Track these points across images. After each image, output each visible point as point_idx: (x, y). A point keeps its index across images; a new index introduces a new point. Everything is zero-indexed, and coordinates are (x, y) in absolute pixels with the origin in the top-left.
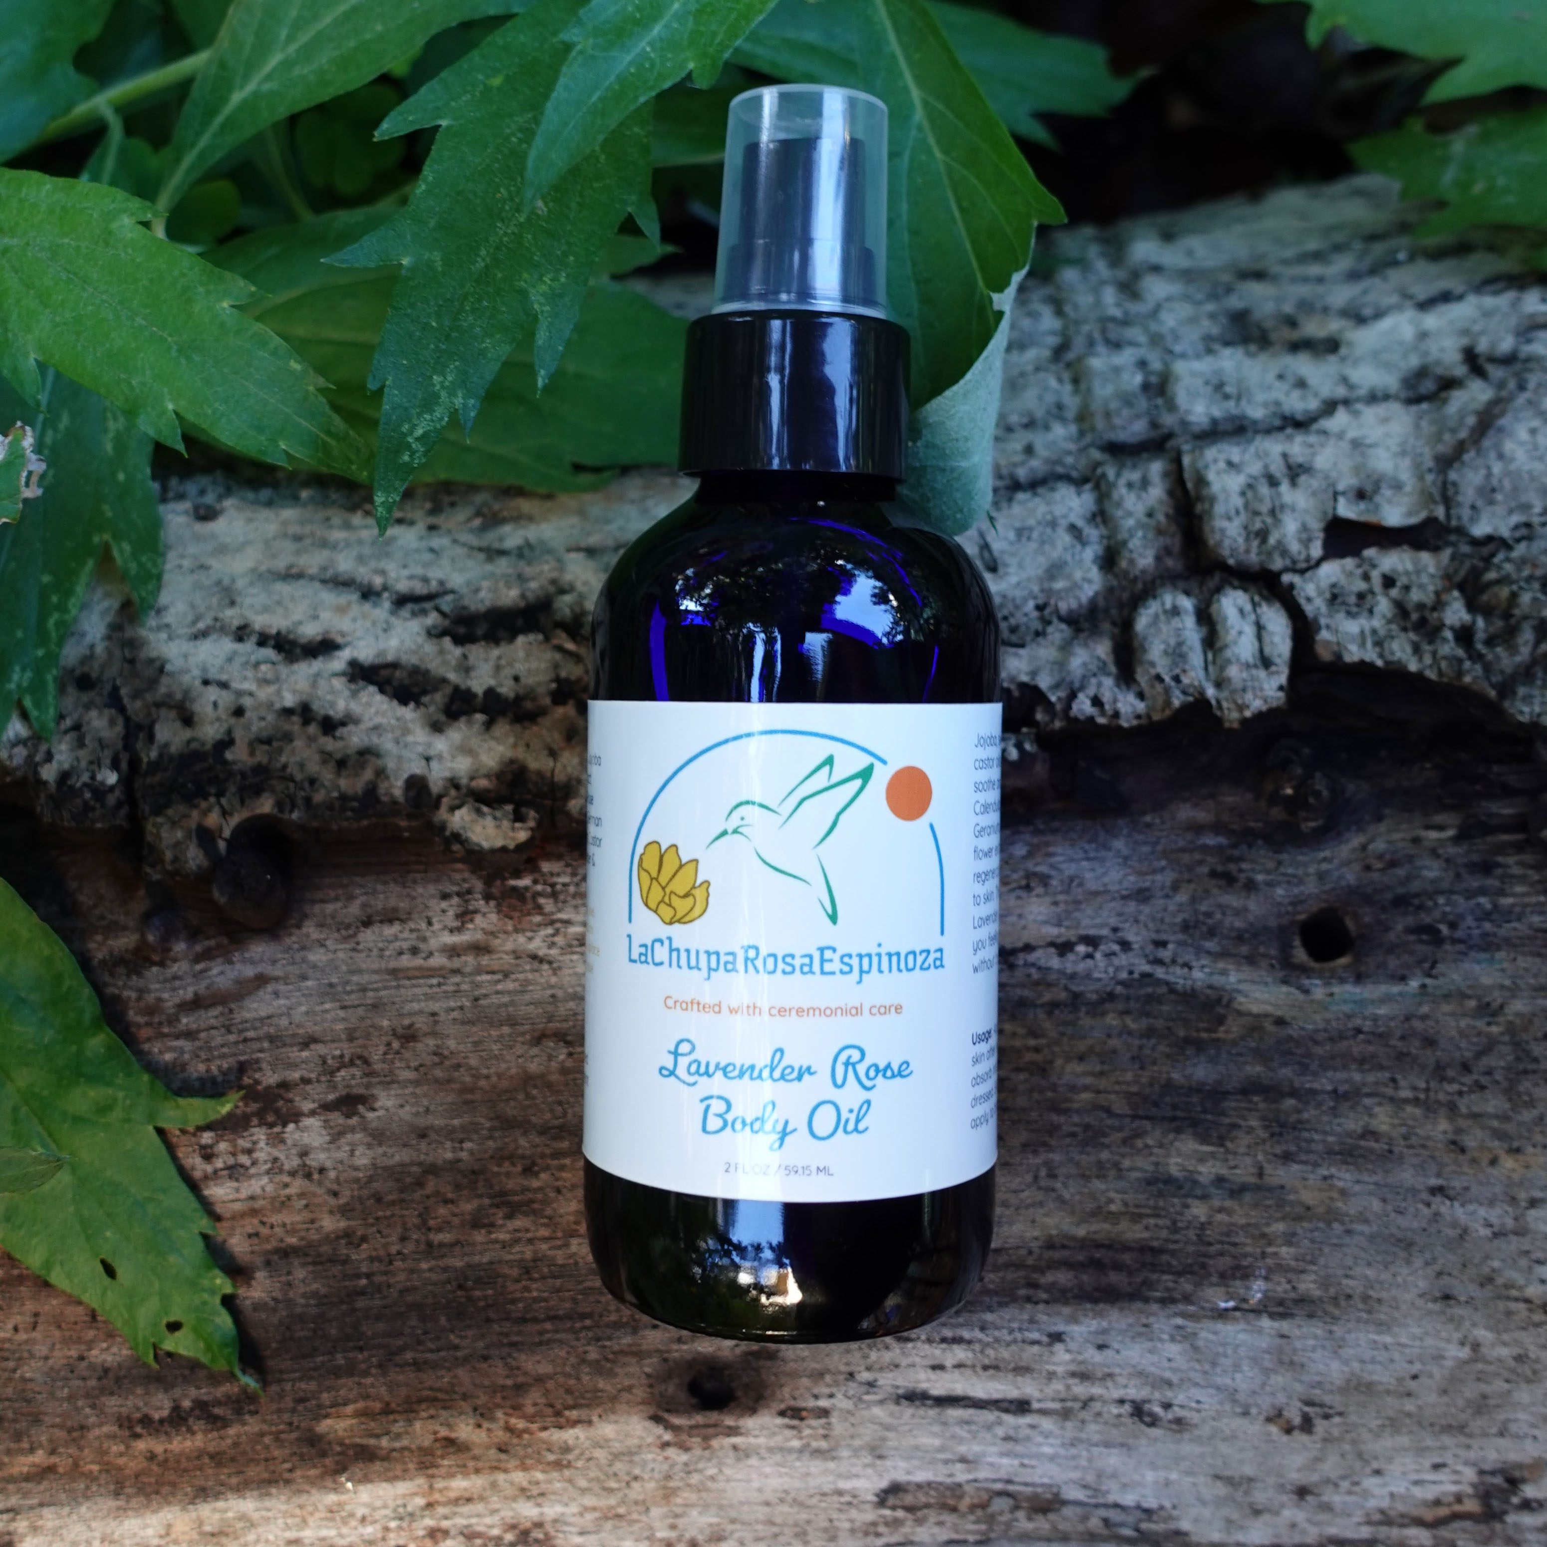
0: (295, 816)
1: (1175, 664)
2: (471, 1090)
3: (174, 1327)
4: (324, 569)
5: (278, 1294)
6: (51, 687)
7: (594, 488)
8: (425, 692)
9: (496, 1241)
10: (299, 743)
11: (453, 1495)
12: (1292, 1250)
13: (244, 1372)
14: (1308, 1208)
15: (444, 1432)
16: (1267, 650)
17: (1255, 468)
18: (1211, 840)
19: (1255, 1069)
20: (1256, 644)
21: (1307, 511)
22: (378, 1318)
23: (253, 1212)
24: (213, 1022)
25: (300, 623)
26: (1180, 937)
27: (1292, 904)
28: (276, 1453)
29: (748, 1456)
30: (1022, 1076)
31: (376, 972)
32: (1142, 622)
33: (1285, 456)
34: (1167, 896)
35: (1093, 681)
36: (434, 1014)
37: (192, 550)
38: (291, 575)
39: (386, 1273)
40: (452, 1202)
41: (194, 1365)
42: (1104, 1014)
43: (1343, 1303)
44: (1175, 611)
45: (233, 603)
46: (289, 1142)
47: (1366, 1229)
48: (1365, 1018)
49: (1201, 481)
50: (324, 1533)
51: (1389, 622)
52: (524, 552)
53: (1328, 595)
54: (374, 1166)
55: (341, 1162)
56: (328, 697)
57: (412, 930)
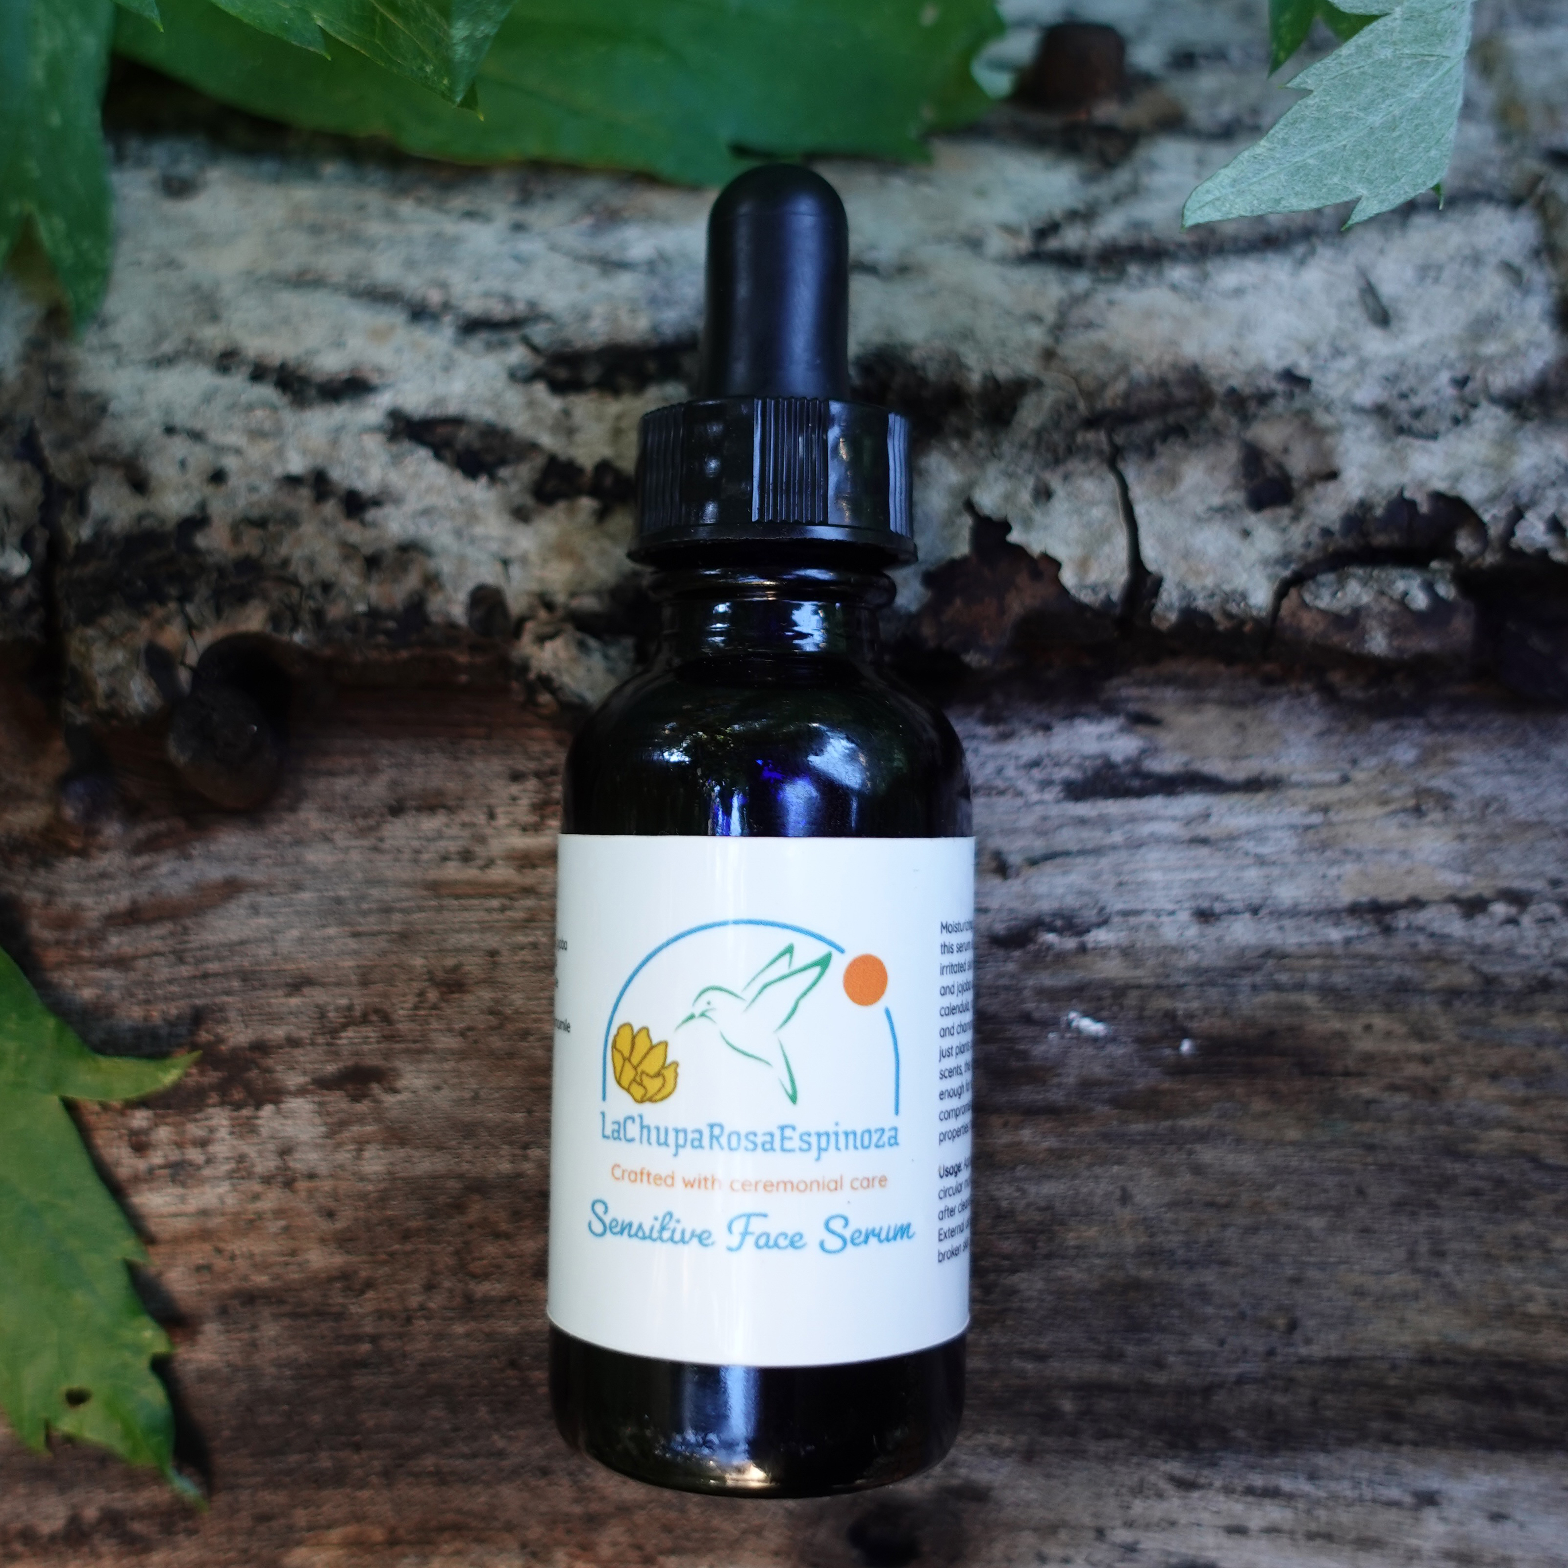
0: (298, 637)
3: (76, 1398)
4: (356, 277)
5: (235, 1358)
8: (503, 462)
10: (308, 528)
13: (180, 1470)
22: (385, 1403)
23: (205, 1235)
24: (157, 945)
25: (316, 351)
30: (1401, 1098)
31: (406, 884)
35: (1552, 494)
36: (493, 953)
37: (157, 238)
38: (306, 282)
39: (400, 1336)
40: (507, 1236)
41: (104, 1458)
42: (1532, 1011)
45: (215, 318)
46: (264, 1131)
52: (657, 267)
54: (392, 1176)
55: (342, 1167)
56: (357, 463)
57: (464, 825)
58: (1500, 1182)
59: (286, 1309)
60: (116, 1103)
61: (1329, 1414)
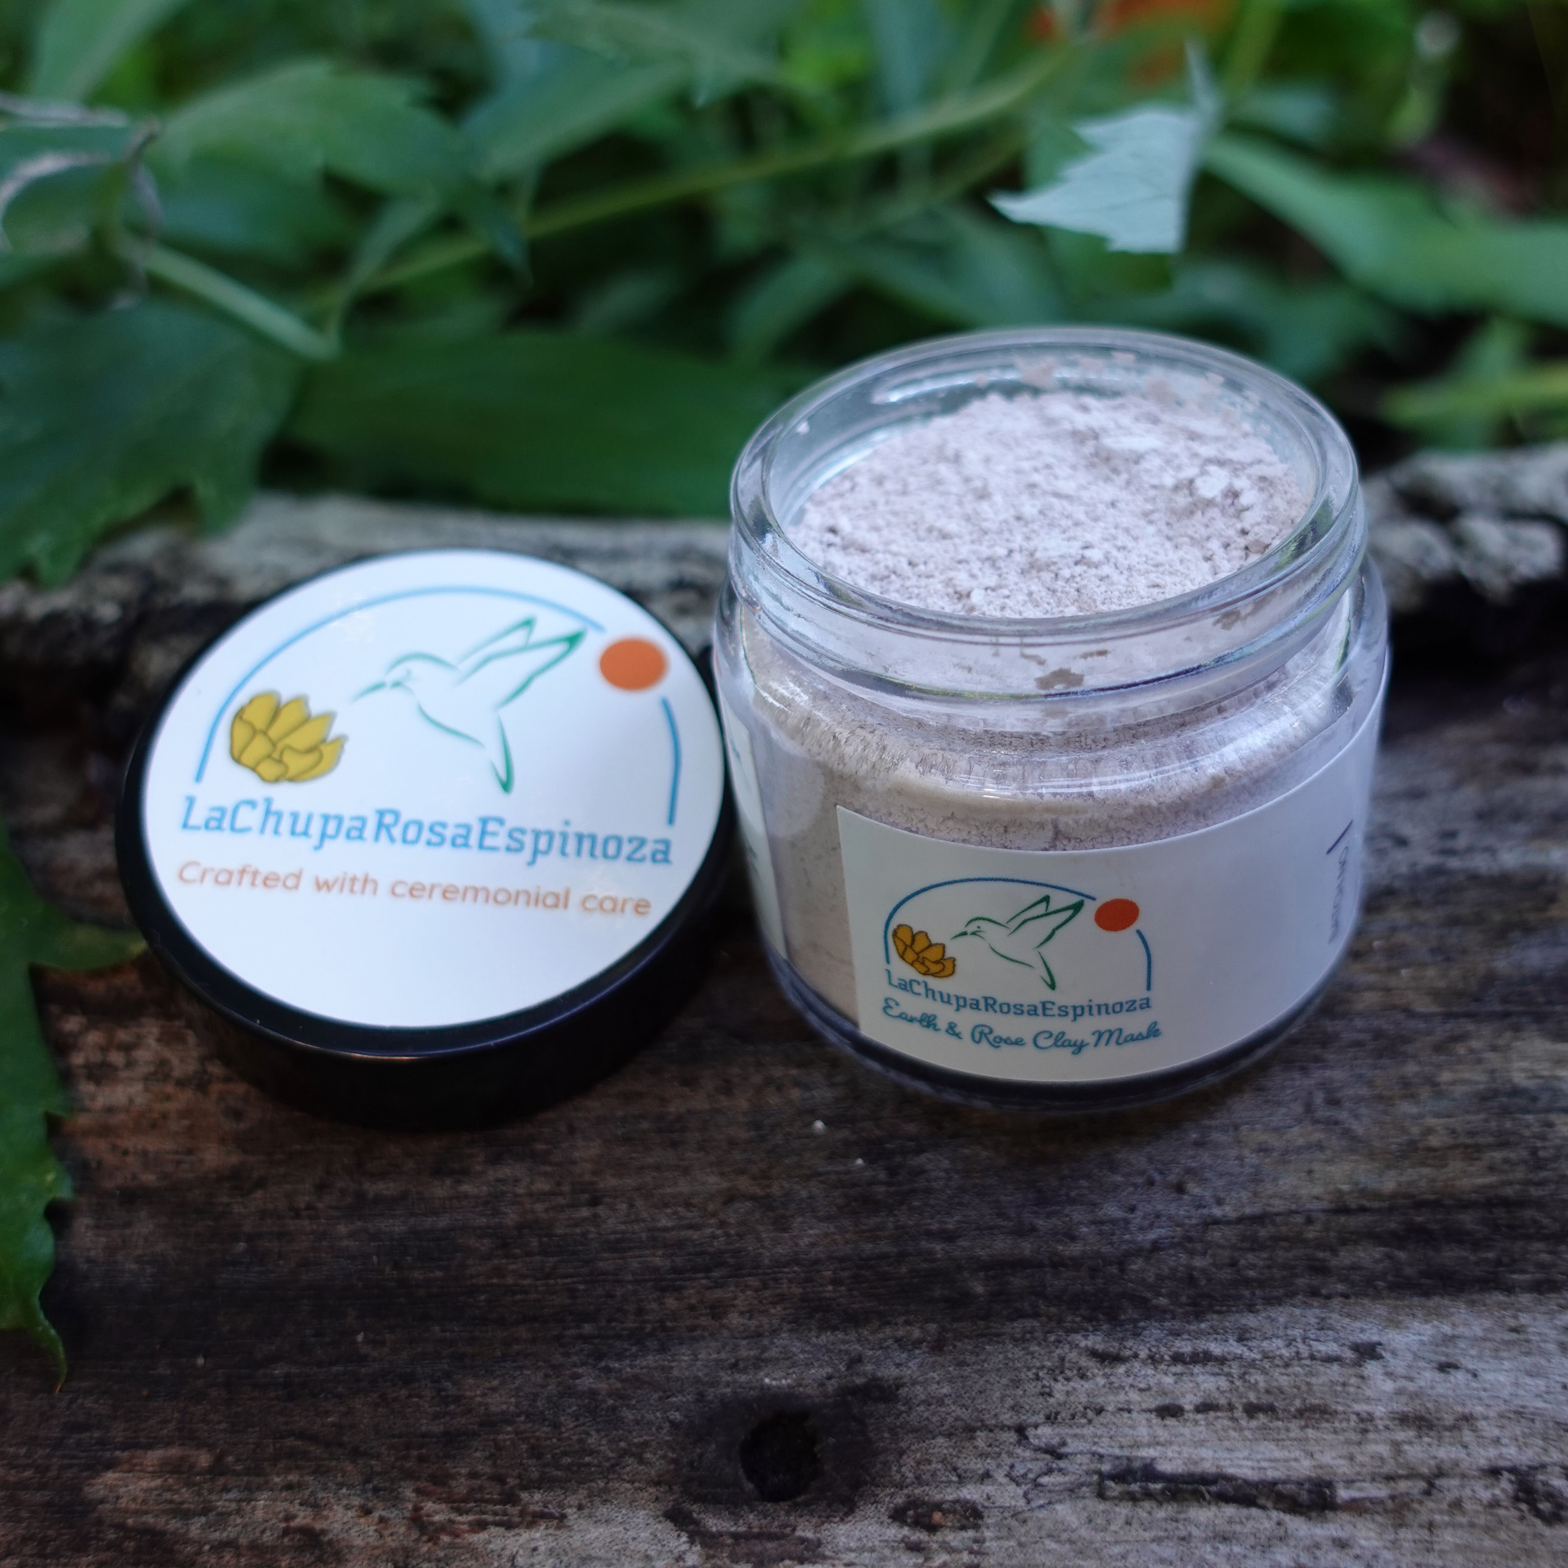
9: (465, 1197)
15: (304, 1518)
22: (246, 1305)
23: (104, 1131)
26: (1475, 825)
34: (1449, 792)
59: (166, 1206)
61: (1252, 1273)
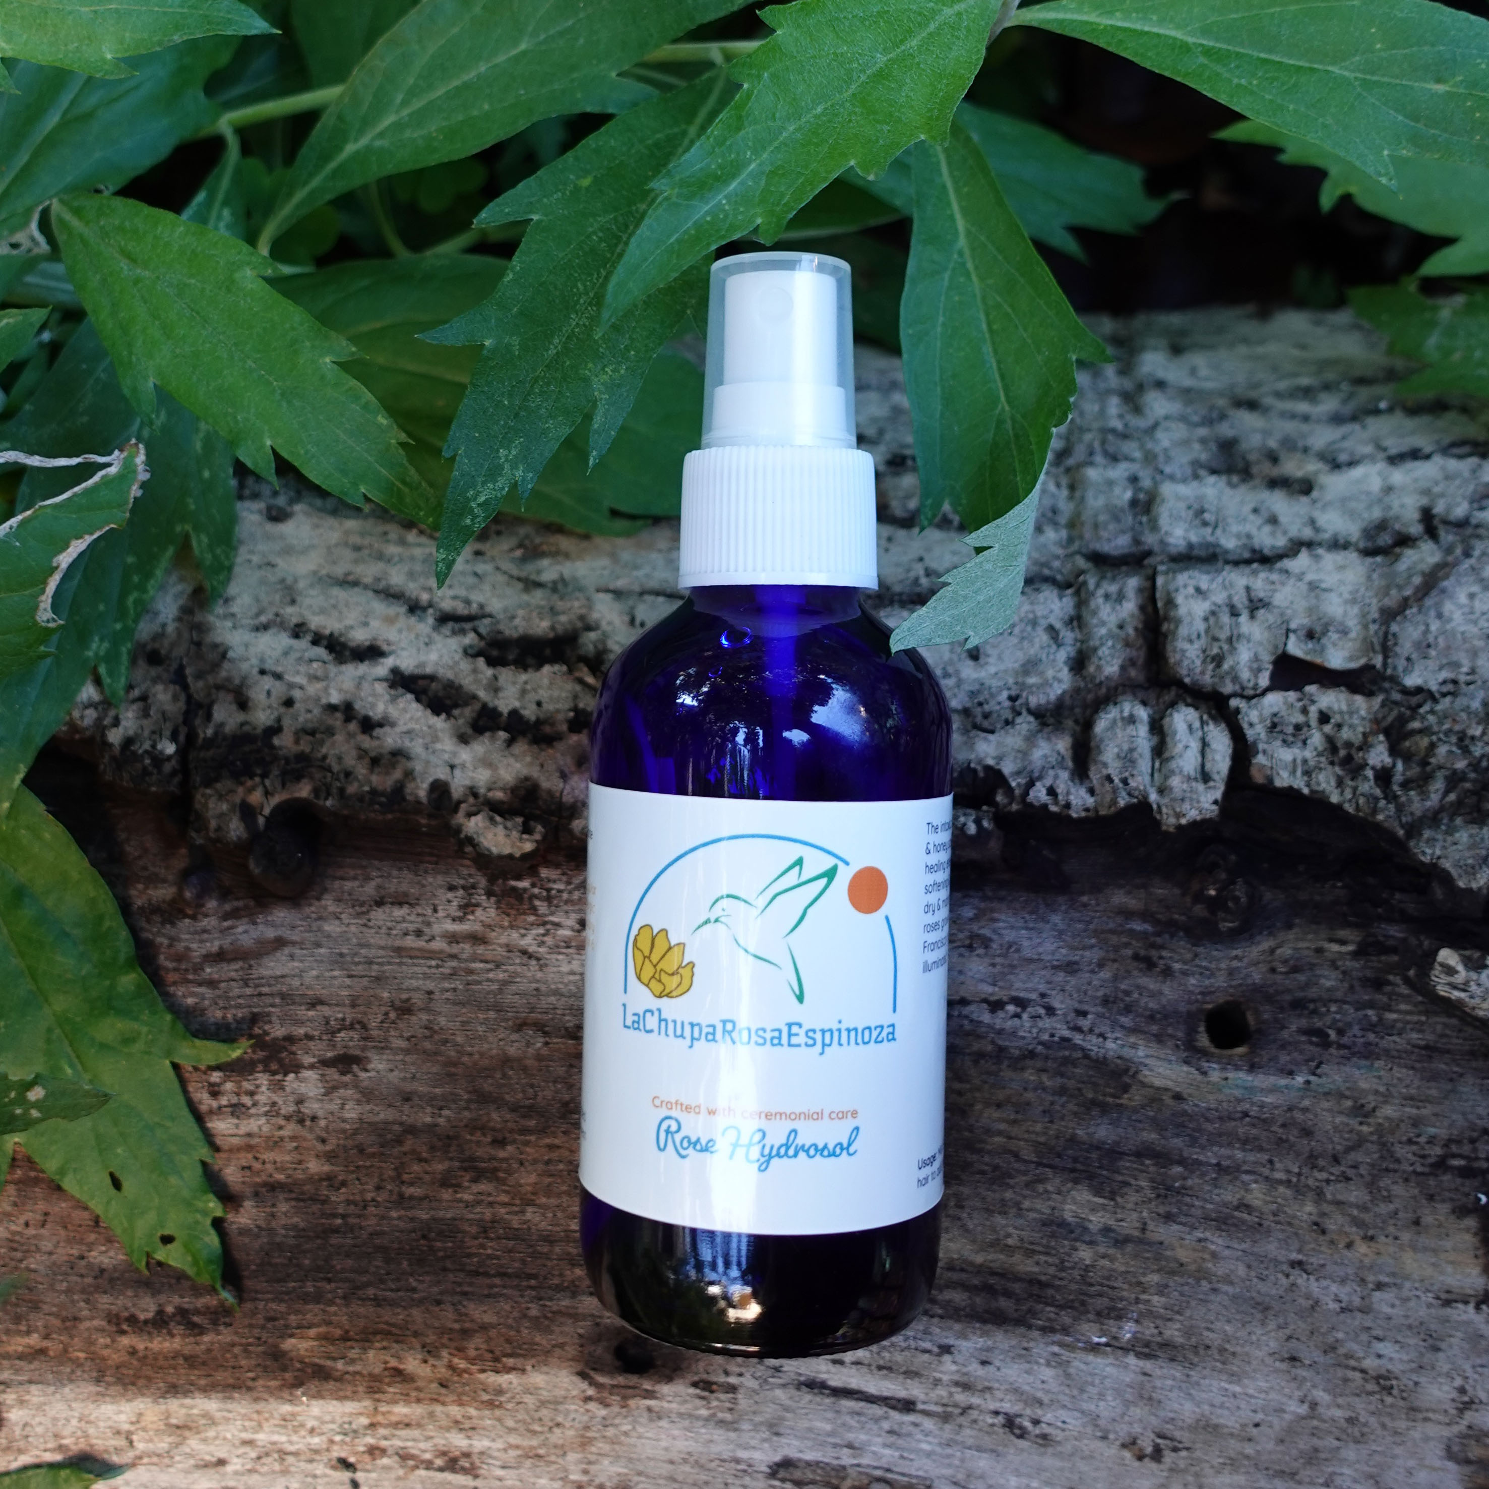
0: (329, 803)
1: (1125, 768)
2: (455, 1065)
3: (167, 1240)
4: (378, 580)
5: (261, 1223)
6: (125, 659)
7: (627, 534)
8: (456, 706)
9: (460, 1201)
10: (339, 738)
11: (394, 1419)
12: (1163, 1299)
13: (224, 1287)
14: (1182, 1265)
15: (393, 1363)
16: (1208, 766)
17: (1220, 597)
18: (1138, 926)
19: (1150, 1136)
20: (1200, 759)
21: (1260, 643)
22: (348, 1256)
23: (249, 1148)
24: (233, 974)
25: (352, 627)
26: (1100, 1009)
27: (1202, 993)
28: (243, 1362)
29: (660, 1418)
31: (382, 948)
32: (1101, 725)
33: (1248, 589)
34: (1093, 972)
35: (1051, 773)
36: (430, 993)
37: (261, 547)
38: (349, 582)
39: (359, 1216)
40: (426, 1161)
41: (180, 1276)
42: (1023, 1069)
43: (1202, 1352)
44: (1132, 720)
45: (293, 602)
46: (288, 1089)
47: (1230, 1289)
48: (1253, 1104)
49: (1170, 603)
50: (276, 1438)
51: (1319, 755)
52: (558, 587)
53: (1268, 723)
54: (361, 1121)
55: (332, 1113)
56: (370, 699)
57: (418, 915)
58: (996, 1168)
59: (293, 1195)
60: (203, 1068)
